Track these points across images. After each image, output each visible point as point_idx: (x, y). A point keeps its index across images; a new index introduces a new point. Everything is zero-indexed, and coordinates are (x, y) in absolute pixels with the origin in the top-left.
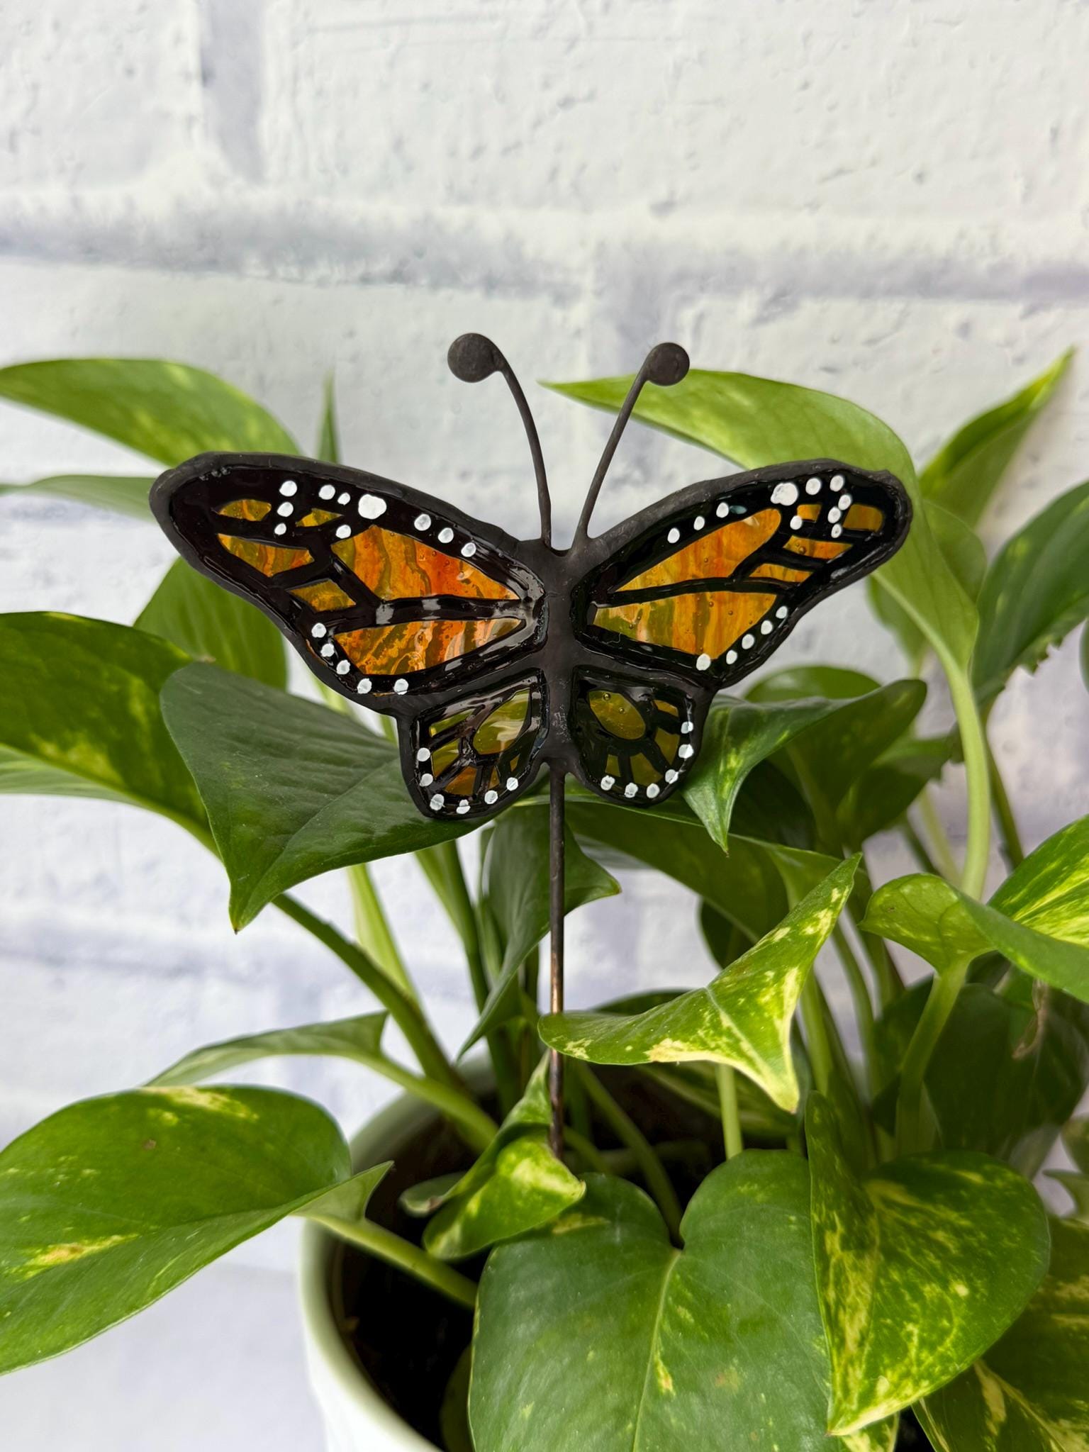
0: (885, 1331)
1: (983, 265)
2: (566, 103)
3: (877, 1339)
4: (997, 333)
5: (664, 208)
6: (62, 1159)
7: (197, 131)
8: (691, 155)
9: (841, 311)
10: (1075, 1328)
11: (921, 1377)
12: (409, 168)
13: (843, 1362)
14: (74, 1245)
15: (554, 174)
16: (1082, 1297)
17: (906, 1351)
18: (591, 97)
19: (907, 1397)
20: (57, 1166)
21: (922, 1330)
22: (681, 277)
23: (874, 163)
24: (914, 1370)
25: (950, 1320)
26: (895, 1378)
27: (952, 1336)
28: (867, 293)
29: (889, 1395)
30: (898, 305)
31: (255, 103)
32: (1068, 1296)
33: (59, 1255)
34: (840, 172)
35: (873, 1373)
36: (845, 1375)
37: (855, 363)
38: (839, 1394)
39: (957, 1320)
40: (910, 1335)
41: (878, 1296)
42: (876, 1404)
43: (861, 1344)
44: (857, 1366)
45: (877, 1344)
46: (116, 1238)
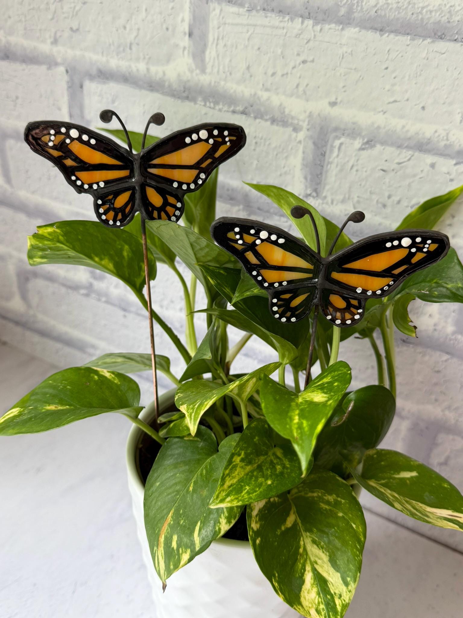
0: (239, 486)
1: (442, 144)
2: (304, 62)
3: (235, 487)
4: (444, 169)
5: (333, 104)
6: (64, 382)
7: (186, 52)
8: (344, 87)
9: (390, 151)
10: (324, 509)
11: (241, 500)
12: (251, 76)
13: (220, 490)
14: (57, 406)
15: (297, 86)
16: (330, 500)
17: (242, 492)
18: (313, 61)
19: (233, 504)
20: (62, 383)
21: (249, 489)
22: (336, 129)
23: (408, 100)
24: (240, 498)
25: (259, 489)
26: (233, 498)
27: (256, 493)
28: (399, 147)
29: (229, 502)
30: (411, 152)
31: (205, 46)
32: (327, 499)
33: (52, 407)
34: (395, 101)
35: (228, 495)
36: (220, 493)
37: (393, 170)
38: (215, 497)
39: (261, 490)
40: (246, 489)
41: (245, 477)
42: (224, 503)
43: (229, 487)
44: (224, 492)
45: (234, 489)
46: (68, 407)
